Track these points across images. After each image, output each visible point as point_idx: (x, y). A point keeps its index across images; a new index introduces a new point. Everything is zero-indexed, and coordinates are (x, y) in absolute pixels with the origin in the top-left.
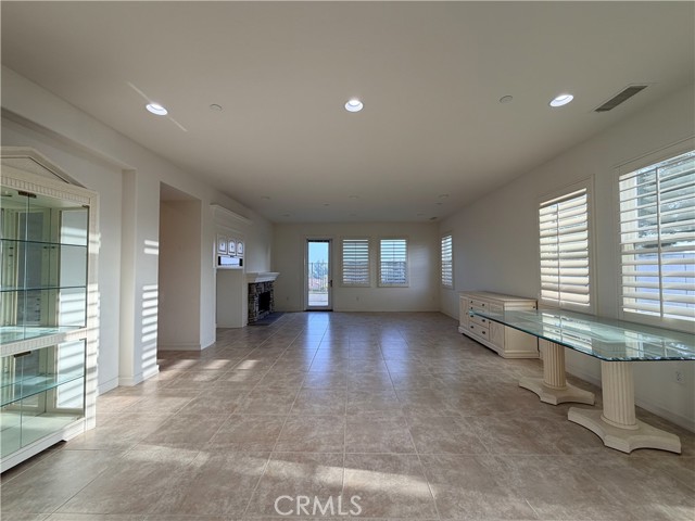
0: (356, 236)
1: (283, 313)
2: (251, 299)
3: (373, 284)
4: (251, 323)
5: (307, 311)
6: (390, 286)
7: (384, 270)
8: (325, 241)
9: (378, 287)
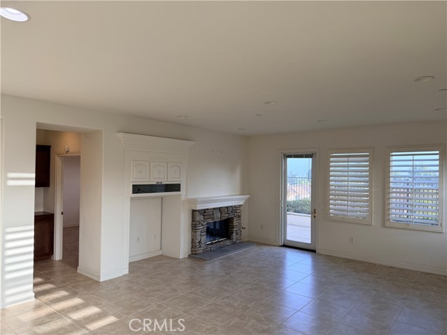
0: (348, 149)
1: (250, 243)
2: (194, 227)
3: (376, 220)
4: (193, 255)
5: (284, 246)
6: (405, 226)
7: (395, 200)
8: (307, 156)
9: (384, 226)
